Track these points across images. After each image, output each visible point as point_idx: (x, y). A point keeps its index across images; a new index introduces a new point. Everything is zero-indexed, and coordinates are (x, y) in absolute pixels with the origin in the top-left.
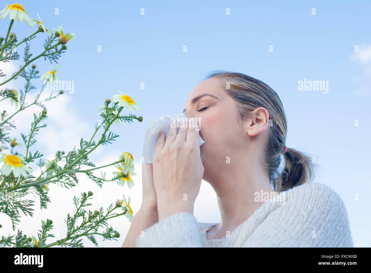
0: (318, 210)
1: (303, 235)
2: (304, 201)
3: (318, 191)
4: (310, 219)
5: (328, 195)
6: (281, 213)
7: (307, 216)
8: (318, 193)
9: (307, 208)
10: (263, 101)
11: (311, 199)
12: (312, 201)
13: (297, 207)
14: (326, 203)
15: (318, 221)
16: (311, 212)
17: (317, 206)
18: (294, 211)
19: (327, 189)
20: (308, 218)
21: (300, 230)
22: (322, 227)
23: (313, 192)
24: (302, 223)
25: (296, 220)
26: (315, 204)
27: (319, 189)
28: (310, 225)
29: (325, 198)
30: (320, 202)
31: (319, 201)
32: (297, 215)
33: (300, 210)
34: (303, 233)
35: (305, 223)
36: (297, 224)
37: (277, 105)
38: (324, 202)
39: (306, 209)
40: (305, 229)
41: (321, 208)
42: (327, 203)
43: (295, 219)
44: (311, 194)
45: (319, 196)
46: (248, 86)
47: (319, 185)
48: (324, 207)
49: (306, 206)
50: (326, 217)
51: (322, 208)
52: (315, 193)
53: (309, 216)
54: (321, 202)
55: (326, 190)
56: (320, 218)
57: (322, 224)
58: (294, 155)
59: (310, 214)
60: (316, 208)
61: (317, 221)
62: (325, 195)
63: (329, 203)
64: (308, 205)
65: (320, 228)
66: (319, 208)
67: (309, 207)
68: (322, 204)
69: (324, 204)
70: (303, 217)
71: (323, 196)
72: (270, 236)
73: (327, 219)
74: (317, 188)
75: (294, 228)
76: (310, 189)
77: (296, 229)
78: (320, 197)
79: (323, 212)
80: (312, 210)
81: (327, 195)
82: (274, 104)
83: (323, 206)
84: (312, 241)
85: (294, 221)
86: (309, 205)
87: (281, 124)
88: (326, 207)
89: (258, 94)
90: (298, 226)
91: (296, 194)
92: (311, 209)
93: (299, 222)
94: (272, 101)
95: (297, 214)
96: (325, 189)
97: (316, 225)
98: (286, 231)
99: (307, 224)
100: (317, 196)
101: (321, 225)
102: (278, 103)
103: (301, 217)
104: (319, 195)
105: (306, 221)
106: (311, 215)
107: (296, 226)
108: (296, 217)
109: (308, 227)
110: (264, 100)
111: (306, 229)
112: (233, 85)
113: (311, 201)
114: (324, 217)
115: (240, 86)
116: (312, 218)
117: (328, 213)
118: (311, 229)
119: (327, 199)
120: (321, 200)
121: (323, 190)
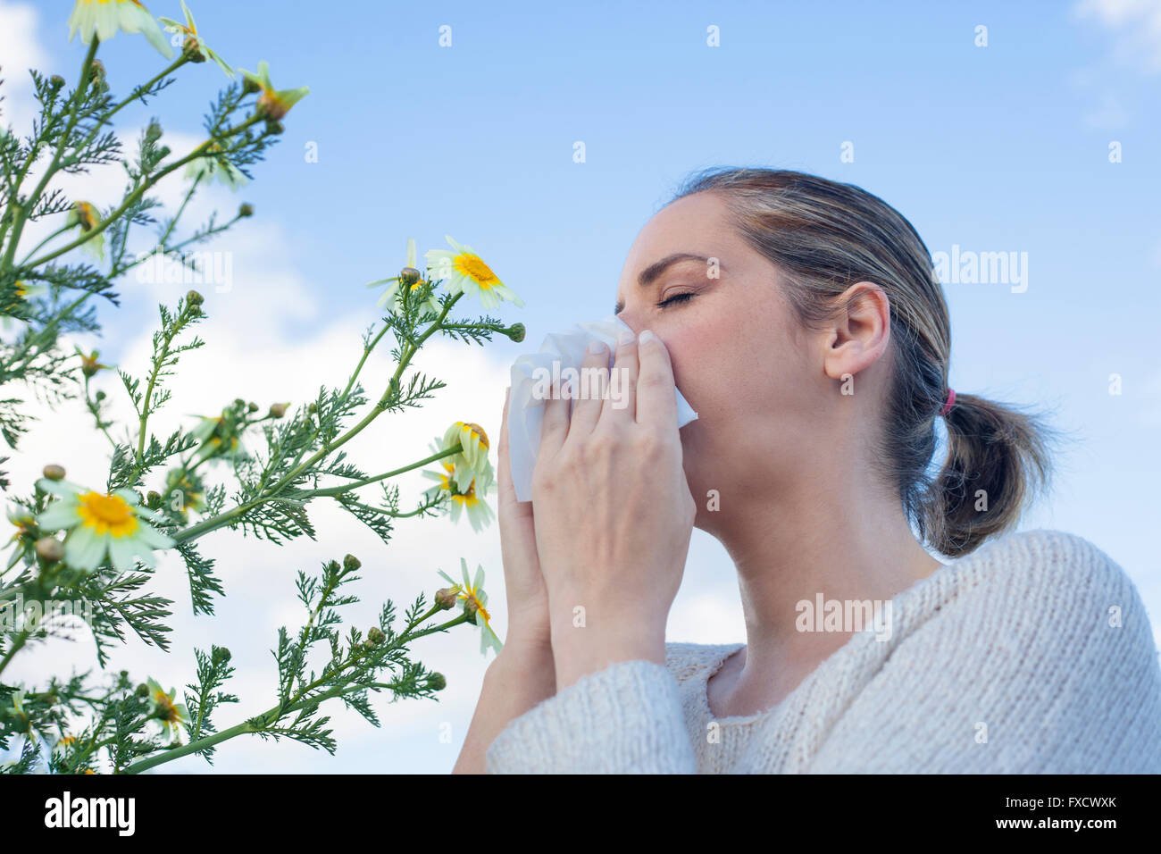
0: (1056, 629)
1: (1009, 721)
2: (1011, 602)
3: (1054, 561)
4: (1029, 664)
5: (1086, 575)
6: (937, 644)
7: (1020, 656)
8: (1052, 573)
9: (1019, 624)
10: (867, 260)
11: (1032, 594)
12: (1036, 601)
13: (986, 626)
14: (1079, 603)
15: (1056, 667)
16: (1032, 640)
17: (1051, 617)
18: (977, 635)
19: (1083, 555)
20: (1022, 662)
21: (997, 702)
22: (1067, 686)
23: (1039, 568)
24: (1003, 680)
25: (984, 671)
26: (1043, 612)
27: (1055, 556)
28: (1028, 682)
29: (1078, 587)
30: (1060, 602)
31: (1056, 597)
32: (989, 653)
33: (997, 633)
34: (1007, 714)
35: (1013, 678)
36: (989, 682)
37: (915, 268)
38: (1075, 602)
39: (1016, 631)
40: (1013, 700)
41: (1063, 622)
42: (1083, 601)
43: (981, 667)
44: (1031, 576)
45: (1056, 582)
46: (816, 213)
47: (1057, 540)
49: (1015, 619)
50: (1081, 652)
51: (1067, 622)
52: (1044, 570)
53: (1026, 655)
54: (1065, 603)
55: (1079, 558)
56: (1060, 659)
57: (1068, 676)
58: (978, 415)
59: (1029, 646)
60: (1048, 624)
61: (1051, 668)
62: (1076, 575)
63: (1088, 604)
64: (1022, 617)
65: (1061, 690)
66: (1058, 623)
67: (1026, 622)
68: (1068, 608)
69: (1072, 609)
70: (1006, 659)
71: (1071, 581)
72: (902, 728)
73: (1083, 659)
74: (1049, 552)
75: (979, 698)
76: (1028, 557)
77: (983, 701)
78: (1061, 583)
79: (1071, 637)
80: (1035, 633)
81: (1082, 574)
82: (905, 263)
83: (1070, 616)
84: (1037, 735)
85: (978, 673)
86: (1027, 614)
87: (930, 326)
88: (1080, 616)
89: (850, 237)
90: (991, 689)
91: (984, 576)
92: (1033, 628)
93: (995, 675)
94: (898, 254)
95: (986, 648)
96: (1074, 555)
97: (1047, 682)
98: (953, 710)
99: (1020, 680)
100: (1052, 580)
101: (1064, 682)
102: (916, 259)
103: (999, 661)
104: (1058, 575)
105: (1017, 671)
106: (1031, 651)
107: (985, 691)
108: (984, 660)
109: (1024, 691)
110: (871, 256)
111: (1019, 698)
112: (768, 216)
113: (1031, 600)
114: (1073, 653)
115: (792, 217)
116: (1035, 660)
117: (1087, 637)
118: (1032, 699)
119: (1082, 590)
120: (1062, 595)
121: (1069, 557)
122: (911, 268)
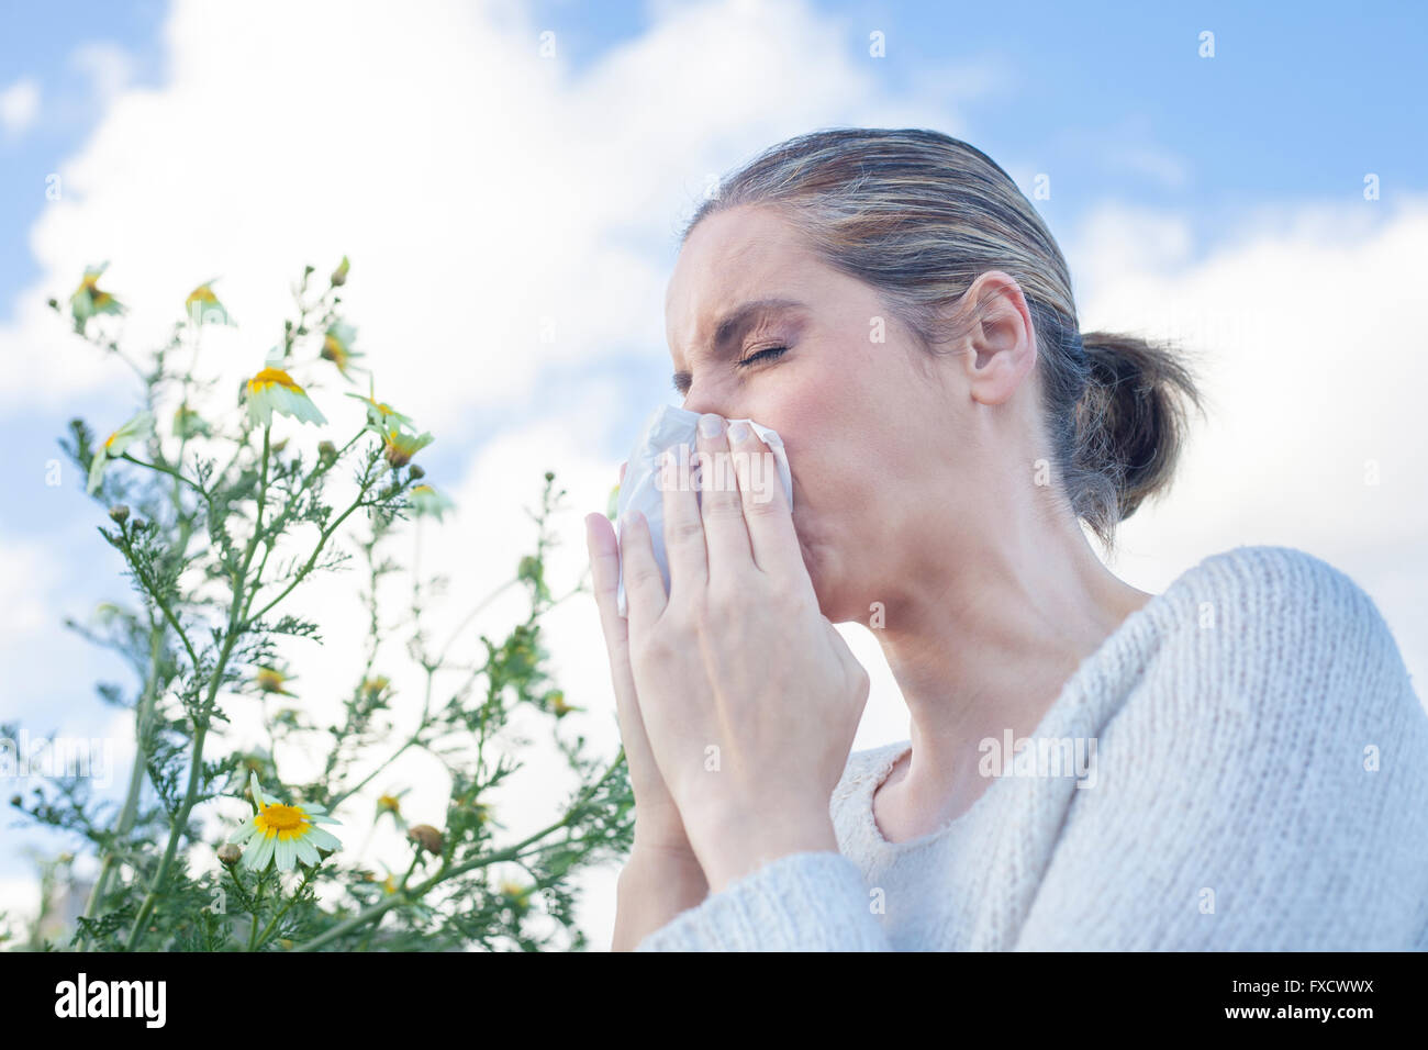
0: (1289, 673)
1: (1259, 806)
2: (1227, 645)
3: (1269, 582)
4: (1268, 726)
5: (1311, 593)
6: (1152, 721)
7: (1254, 718)
8: (1269, 596)
9: (1243, 675)
11: (1251, 630)
12: (1257, 639)
13: (1204, 684)
14: (1309, 633)
15: (1299, 724)
16: (1264, 692)
17: (1280, 658)
18: (1197, 699)
19: (1301, 569)
20: (1258, 725)
21: (1241, 783)
22: (1318, 748)
23: (1251, 593)
24: (1241, 753)
25: (1216, 746)
26: (1269, 652)
27: (1268, 574)
28: (1271, 751)
29: (1304, 611)
30: (1287, 638)
31: (1281, 629)
32: (1216, 720)
33: (1219, 692)
34: (1255, 799)
35: (1252, 748)
36: (1226, 758)
38: (1304, 631)
39: (1242, 684)
40: (1258, 778)
41: (1295, 663)
42: (1314, 628)
43: (1211, 741)
44: (1244, 606)
45: (1276, 609)
47: (1267, 557)
48: (1306, 655)
49: (1238, 669)
50: (1323, 698)
51: (1300, 661)
52: (1258, 594)
53: (1260, 714)
54: (1293, 635)
55: (1298, 573)
56: (1301, 712)
57: (1315, 733)
58: (1113, 357)
59: (1262, 703)
60: (1278, 668)
61: (1293, 727)
62: (1299, 596)
63: (1320, 632)
64: (1244, 663)
65: (1310, 754)
66: (1290, 664)
67: (1251, 671)
68: (1297, 640)
69: (1303, 641)
70: (1238, 725)
71: (1294, 603)
72: (1135, 843)
73: (1329, 706)
74: (1260, 572)
75: (1218, 783)
76: (1235, 581)
77: (1224, 786)
78: (1283, 609)
79: (1309, 680)
80: (1265, 682)
81: (1305, 593)
83: (1301, 651)
84: (1295, 821)
85: (1210, 749)
86: (1250, 660)
88: (1313, 649)
90: (1230, 766)
92: (1261, 677)
93: (1231, 748)
95: (1212, 715)
96: (1291, 571)
97: (1293, 746)
98: (1189, 805)
100: (1271, 605)
101: (1312, 742)
103: (1231, 729)
104: (1277, 599)
105: (1256, 739)
106: (1265, 709)
107: (1223, 771)
108: (1213, 731)
109: (1269, 763)
111: (1265, 775)
113: (1250, 638)
114: (1315, 701)
116: (1273, 721)
117: (1327, 676)
118: (1280, 774)
119: (1310, 614)
120: (1288, 628)
121: (1285, 572)
122: (1017, 223)
